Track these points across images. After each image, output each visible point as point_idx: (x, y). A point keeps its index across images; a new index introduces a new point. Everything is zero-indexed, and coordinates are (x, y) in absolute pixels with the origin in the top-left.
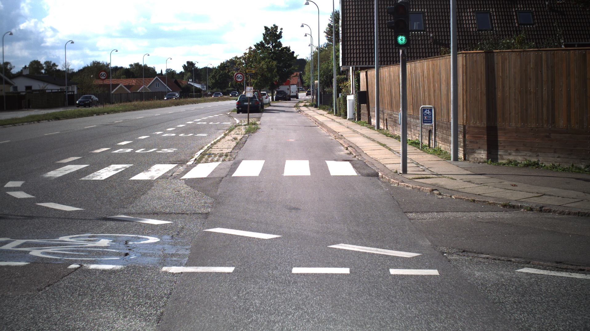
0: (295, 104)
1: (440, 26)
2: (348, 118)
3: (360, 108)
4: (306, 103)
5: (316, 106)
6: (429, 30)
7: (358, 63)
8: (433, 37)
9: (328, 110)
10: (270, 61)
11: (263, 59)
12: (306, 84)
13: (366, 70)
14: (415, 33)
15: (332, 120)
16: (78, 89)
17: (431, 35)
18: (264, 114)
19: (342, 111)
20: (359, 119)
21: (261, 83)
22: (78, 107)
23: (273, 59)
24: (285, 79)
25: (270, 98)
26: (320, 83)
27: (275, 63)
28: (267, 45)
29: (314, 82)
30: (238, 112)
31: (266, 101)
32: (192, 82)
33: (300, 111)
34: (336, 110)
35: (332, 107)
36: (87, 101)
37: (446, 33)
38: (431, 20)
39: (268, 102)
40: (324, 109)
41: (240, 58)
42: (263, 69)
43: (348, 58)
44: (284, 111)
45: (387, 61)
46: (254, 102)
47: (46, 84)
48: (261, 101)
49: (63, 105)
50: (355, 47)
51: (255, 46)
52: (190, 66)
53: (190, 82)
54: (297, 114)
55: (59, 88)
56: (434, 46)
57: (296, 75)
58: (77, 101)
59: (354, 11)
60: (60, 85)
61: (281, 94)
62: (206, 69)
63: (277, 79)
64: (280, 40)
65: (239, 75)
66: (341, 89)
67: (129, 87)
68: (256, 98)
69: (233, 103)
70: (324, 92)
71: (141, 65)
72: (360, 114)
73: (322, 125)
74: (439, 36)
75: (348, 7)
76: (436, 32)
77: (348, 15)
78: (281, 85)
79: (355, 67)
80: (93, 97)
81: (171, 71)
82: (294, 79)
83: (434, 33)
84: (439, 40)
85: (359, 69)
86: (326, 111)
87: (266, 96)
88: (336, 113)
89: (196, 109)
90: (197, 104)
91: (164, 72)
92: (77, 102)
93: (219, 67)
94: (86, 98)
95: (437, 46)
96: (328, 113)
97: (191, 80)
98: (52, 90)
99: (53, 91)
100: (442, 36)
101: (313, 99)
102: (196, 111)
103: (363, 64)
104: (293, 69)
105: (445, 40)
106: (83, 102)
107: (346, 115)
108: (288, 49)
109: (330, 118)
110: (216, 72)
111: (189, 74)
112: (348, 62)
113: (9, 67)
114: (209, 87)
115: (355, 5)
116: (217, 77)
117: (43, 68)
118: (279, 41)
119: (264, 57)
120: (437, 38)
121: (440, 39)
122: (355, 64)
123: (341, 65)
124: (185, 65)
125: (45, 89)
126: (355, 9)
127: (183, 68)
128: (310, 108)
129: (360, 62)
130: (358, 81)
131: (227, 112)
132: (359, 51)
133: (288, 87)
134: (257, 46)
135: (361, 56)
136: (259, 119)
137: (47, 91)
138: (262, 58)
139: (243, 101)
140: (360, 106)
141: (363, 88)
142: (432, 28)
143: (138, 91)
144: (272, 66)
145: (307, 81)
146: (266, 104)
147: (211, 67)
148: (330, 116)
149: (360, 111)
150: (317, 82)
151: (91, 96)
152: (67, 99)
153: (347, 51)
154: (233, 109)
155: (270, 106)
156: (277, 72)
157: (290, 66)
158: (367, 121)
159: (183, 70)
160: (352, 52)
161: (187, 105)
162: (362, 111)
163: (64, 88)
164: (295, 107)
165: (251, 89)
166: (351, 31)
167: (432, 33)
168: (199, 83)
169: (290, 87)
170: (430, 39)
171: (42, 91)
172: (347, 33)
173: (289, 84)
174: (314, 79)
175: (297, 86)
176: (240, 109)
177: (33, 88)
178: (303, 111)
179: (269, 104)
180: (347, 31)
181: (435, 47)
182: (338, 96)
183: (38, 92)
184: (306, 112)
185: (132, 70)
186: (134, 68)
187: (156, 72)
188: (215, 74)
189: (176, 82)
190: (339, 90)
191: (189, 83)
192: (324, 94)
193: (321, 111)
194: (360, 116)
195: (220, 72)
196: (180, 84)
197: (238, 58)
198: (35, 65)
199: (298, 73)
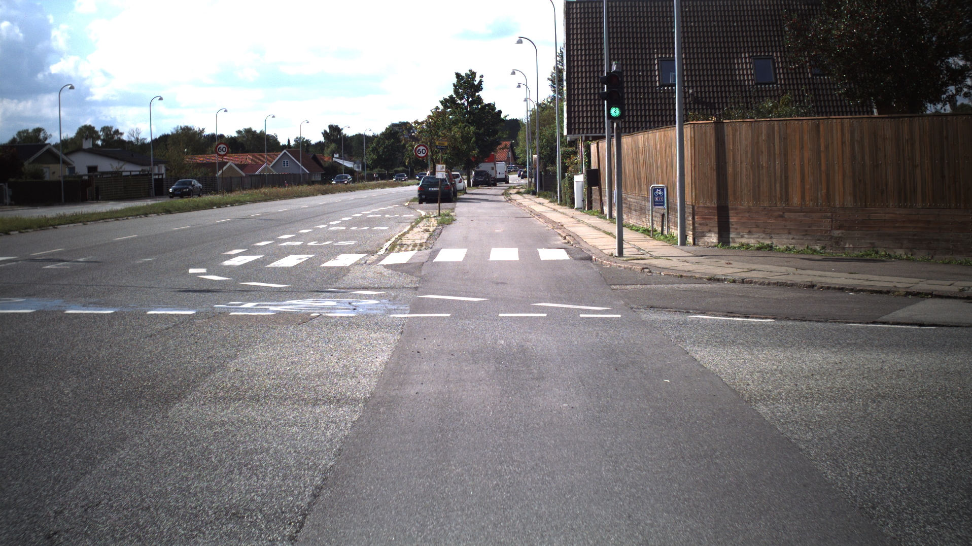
0: (504, 191)
1: (704, 78)
2: (576, 207)
3: (591, 193)
4: (519, 189)
5: (534, 193)
6: (688, 84)
7: (589, 131)
8: (692, 94)
9: (550, 197)
10: (466, 126)
11: (455, 122)
12: (521, 160)
13: (597, 141)
14: (668, 89)
15: (554, 210)
16: (167, 170)
17: (691, 91)
18: (458, 204)
19: (567, 196)
20: (590, 208)
21: (453, 159)
22: (171, 197)
23: (469, 123)
24: (487, 152)
25: (466, 181)
26: (540, 158)
27: (472, 128)
28: (459, 102)
29: (532, 156)
30: (421, 202)
31: (460, 186)
32: (340, 158)
33: (510, 200)
34: (561, 197)
35: (556, 192)
36: (186, 188)
37: (711, 88)
38: (691, 71)
39: (462, 188)
40: (545, 197)
41: (423, 123)
42: (456, 140)
43: (575, 124)
44: (487, 200)
45: (630, 128)
46: (443, 187)
47: (121, 163)
48: (454, 185)
49: (147, 196)
50: (585, 109)
51: (441, 102)
52: (334, 133)
53: (336, 158)
54: (507, 204)
55: (139, 168)
56: (694, 106)
57: (505, 147)
58: (170, 188)
59: (583, 58)
60: (142, 165)
61: (482, 176)
62: (359, 138)
63: (475, 153)
64: (480, 93)
65: (421, 148)
66: (568, 167)
67: (242, 167)
68: (446, 182)
69: (412, 189)
70: (546, 172)
71: (255, 131)
72: (592, 201)
73: (539, 215)
74: (701, 92)
75: (575, 53)
76: (697, 87)
77: (576, 64)
78: (481, 162)
79: (586, 137)
80: (194, 182)
81: (303, 141)
82: (502, 153)
83: (695, 88)
84: (702, 98)
85: (591, 139)
86: (547, 199)
87: (459, 179)
88: (561, 201)
89: (356, 199)
90: (353, 193)
91: (292, 143)
92: (171, 190)
93: (383, 134)
94: (184, 183)
95: (698, 106)
96: (551, 202)
97: (337, 156)
98: (131, 172)
99: (133, 173)
100: (705, 92)
101: (530, 183)
102: (357, 201)
103: (596, 133)
104: (500, 138)
105: (710, 98)
106: (180, 190)
107: (573, 203)
108: (491, 107)
109: (551, 208)
110: (378, 143)
111: (333, 146)
112: (575, 130)
113: (42, 135)
114: (368, 166)
115: (585, 50)
116: (381, 150)
117: (98, 137)
118: (479, 95)
119: (457, 120)
120: (699, 95)
121: (703, 96)
122: (585, 131)
123: (565, 133)
124: (325, 131)
125: (122, 170)
126: (586, 55)
127: (324, 136)
128: (526, 196)
129: (592, 129)
130: (588, 155)
131: (404, 202)
132: (591, 114)
133: (492, 165)
134: (445, 102)
135: (593, 121)
136: (453, 210)
137: (124, 174)
138: (453, 122)
139: (428, 185)
140: (591, 189)
141: (594, 166)
142: (692, 81)
143: (257, 173)
144: (468, 133)
145: (521, 155)
146: (460, 191)
147: (369, 134)
148: (552, 205)
149: (591, 197)
150: (535, 156)
151: (191, 181)
152: (153, 186)
153: (574, 115)
154: (411, 197)
155: (466, 193)
156: (476, 142)
157: (495, 132)
158: (599, 210)
159: (322, 139)
160: (581, 115)
161: (340, 194)
162: (594, 197)
163: (147, 168)
164: (503, 195)
165: (443, 167)
166: (580, 86)
167: (693, 89)
168: (350, 160)
169: (495, 165)
170: (689, 97)
171: (117, 174)
172: (574, 90)
173: (493, 160)
174: (532, 152)
175: (507, 164)
176: (424, 197)
177: (99, 170)
178: (515, 200)
179: (464, 191)
180: (574, 86)
181: (696, 107)
182: (563, 177)
183: (110, 176)
184: (518, 201)
185: (240, 140)
186: (244, 137)
187: (279, 143)
188: (377, 145)
189: (315, 158)
190: (565, 169)
191: (334, 159)
192: (546, 174)
193: (541, 200)
194: (591, 204)
195: (384, 143)
196: (322, 162)
197: (419, 124)
198: (87, 132)
199: (508, 143)
